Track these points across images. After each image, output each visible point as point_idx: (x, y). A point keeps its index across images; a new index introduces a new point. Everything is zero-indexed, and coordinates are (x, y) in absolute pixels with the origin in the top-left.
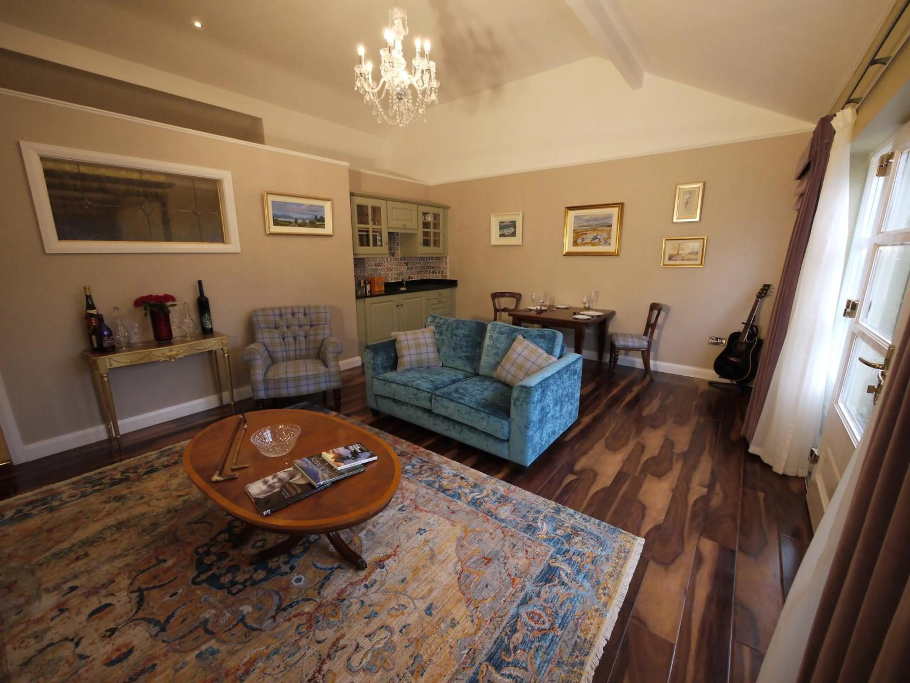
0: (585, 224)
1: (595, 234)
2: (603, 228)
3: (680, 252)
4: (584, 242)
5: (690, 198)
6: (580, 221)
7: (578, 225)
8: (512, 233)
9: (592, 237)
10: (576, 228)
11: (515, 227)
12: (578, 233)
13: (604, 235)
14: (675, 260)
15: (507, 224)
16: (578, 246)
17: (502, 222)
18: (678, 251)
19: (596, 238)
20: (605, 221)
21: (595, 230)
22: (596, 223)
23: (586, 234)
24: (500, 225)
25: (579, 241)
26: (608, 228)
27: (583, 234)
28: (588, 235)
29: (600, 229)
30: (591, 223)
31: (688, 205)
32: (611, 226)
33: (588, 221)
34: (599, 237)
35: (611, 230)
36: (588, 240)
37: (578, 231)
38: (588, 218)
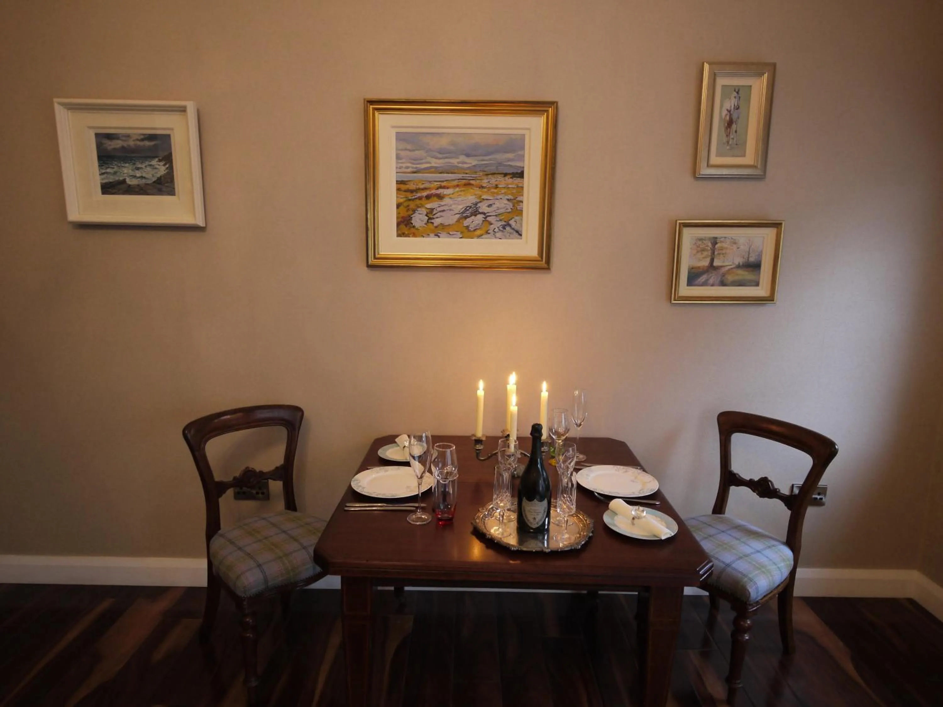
0: (435, 163)
1: (469, 198)
2: (493, 180)
3: (716, 263)
4: (437, 222)
5: (737, 108)
6: (418, 153)
7: (412, 167)
8: (159, 181)
9: (460, 208)
10: (405, 177)
11: (168, 159)
12: (412, 191)
13: (497, 204)
14: (704, 284)
15: (131, 143)
16: (415, 235)
17: (110, 137)
18: (712, 260)
19: (476, 213)
20: (500, 157)
21: (468, 185)
22: (472, 162)
23: (440, 197)
24: (99, 146)
25: (419, 219)
26: (511, 182)
27: (428, 197)
28: (446, 201)
29: (485, 183)
30: (454, 161)
31: (734, 126)
32: (521, 175)
33: (443, 152)
34: (483, 207)
35: (521, 189)
36: (450, 219)
37: (412, 186)
38: (444, 142)
